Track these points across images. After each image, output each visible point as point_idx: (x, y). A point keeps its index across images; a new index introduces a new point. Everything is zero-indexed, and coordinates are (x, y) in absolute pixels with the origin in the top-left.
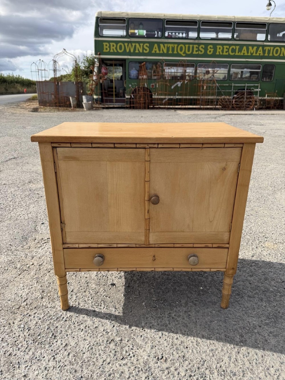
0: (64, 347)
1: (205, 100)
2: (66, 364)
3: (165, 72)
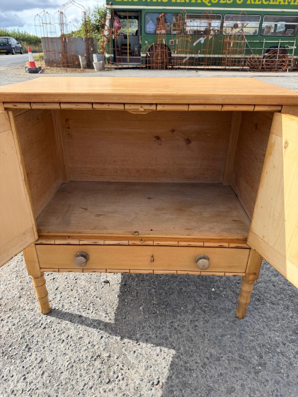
0: (39, 363)
1: (231, 59)
2: (38, 386)
3: (186, 26)
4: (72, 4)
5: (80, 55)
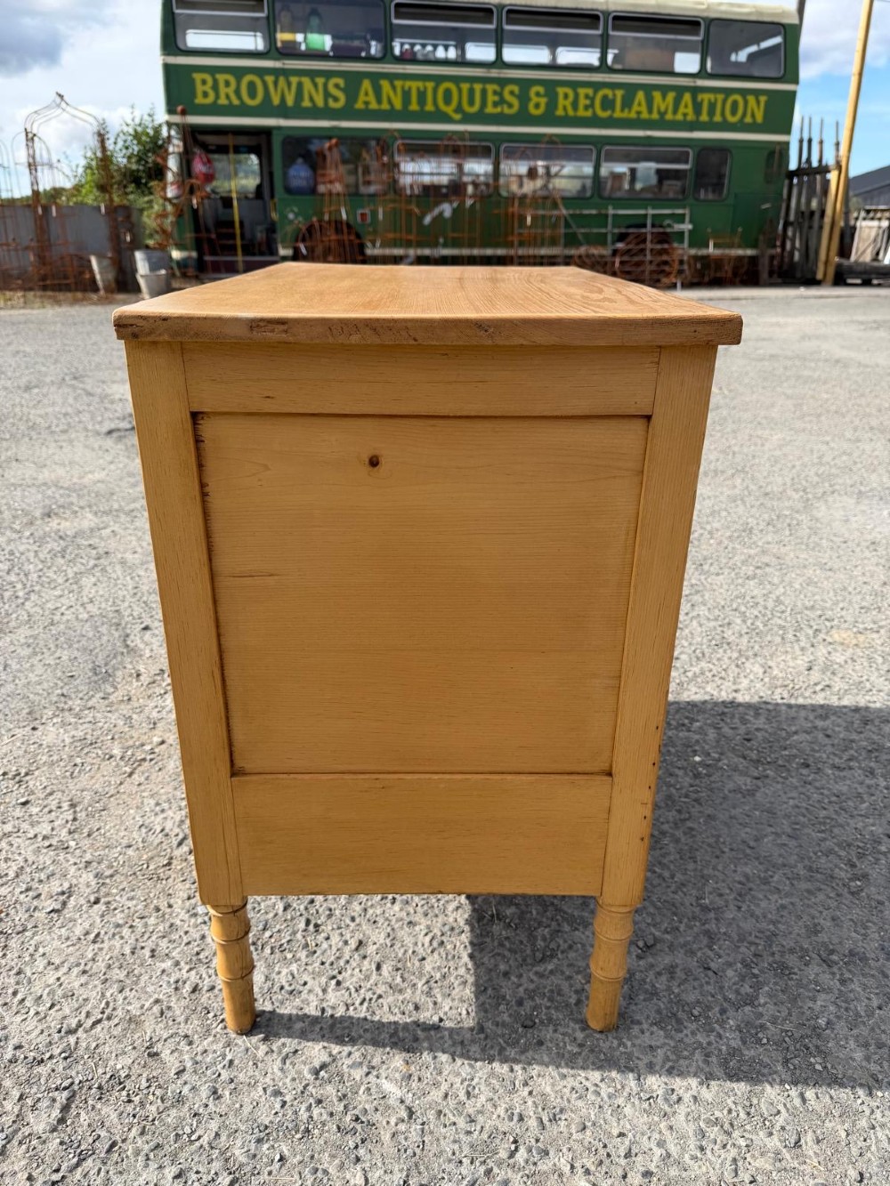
3: (399, 172)
4: (59, 111)
5: (94, 254)
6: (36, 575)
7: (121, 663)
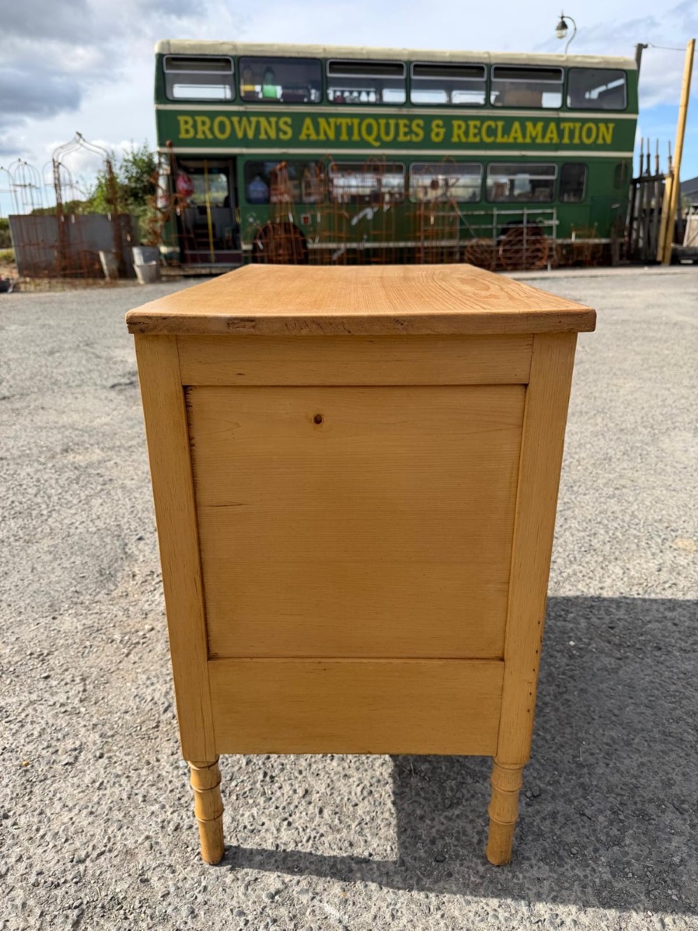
3: (333, 186)
4: (78, 146)
5: (102, 250)
6: (56, 498)
7: (121, 566)
